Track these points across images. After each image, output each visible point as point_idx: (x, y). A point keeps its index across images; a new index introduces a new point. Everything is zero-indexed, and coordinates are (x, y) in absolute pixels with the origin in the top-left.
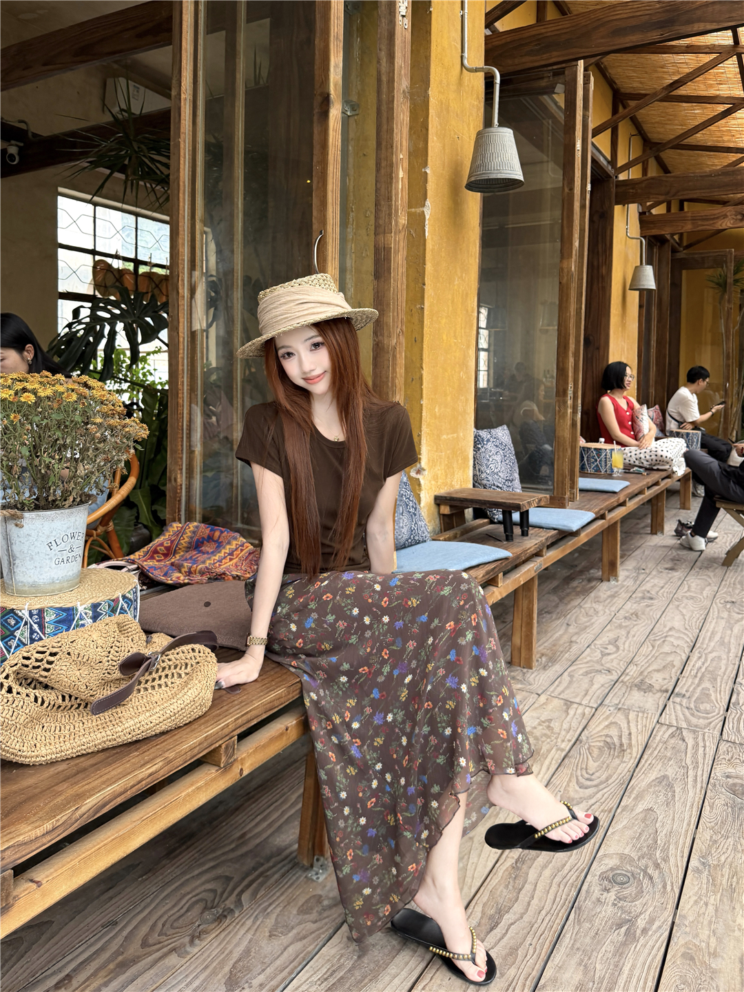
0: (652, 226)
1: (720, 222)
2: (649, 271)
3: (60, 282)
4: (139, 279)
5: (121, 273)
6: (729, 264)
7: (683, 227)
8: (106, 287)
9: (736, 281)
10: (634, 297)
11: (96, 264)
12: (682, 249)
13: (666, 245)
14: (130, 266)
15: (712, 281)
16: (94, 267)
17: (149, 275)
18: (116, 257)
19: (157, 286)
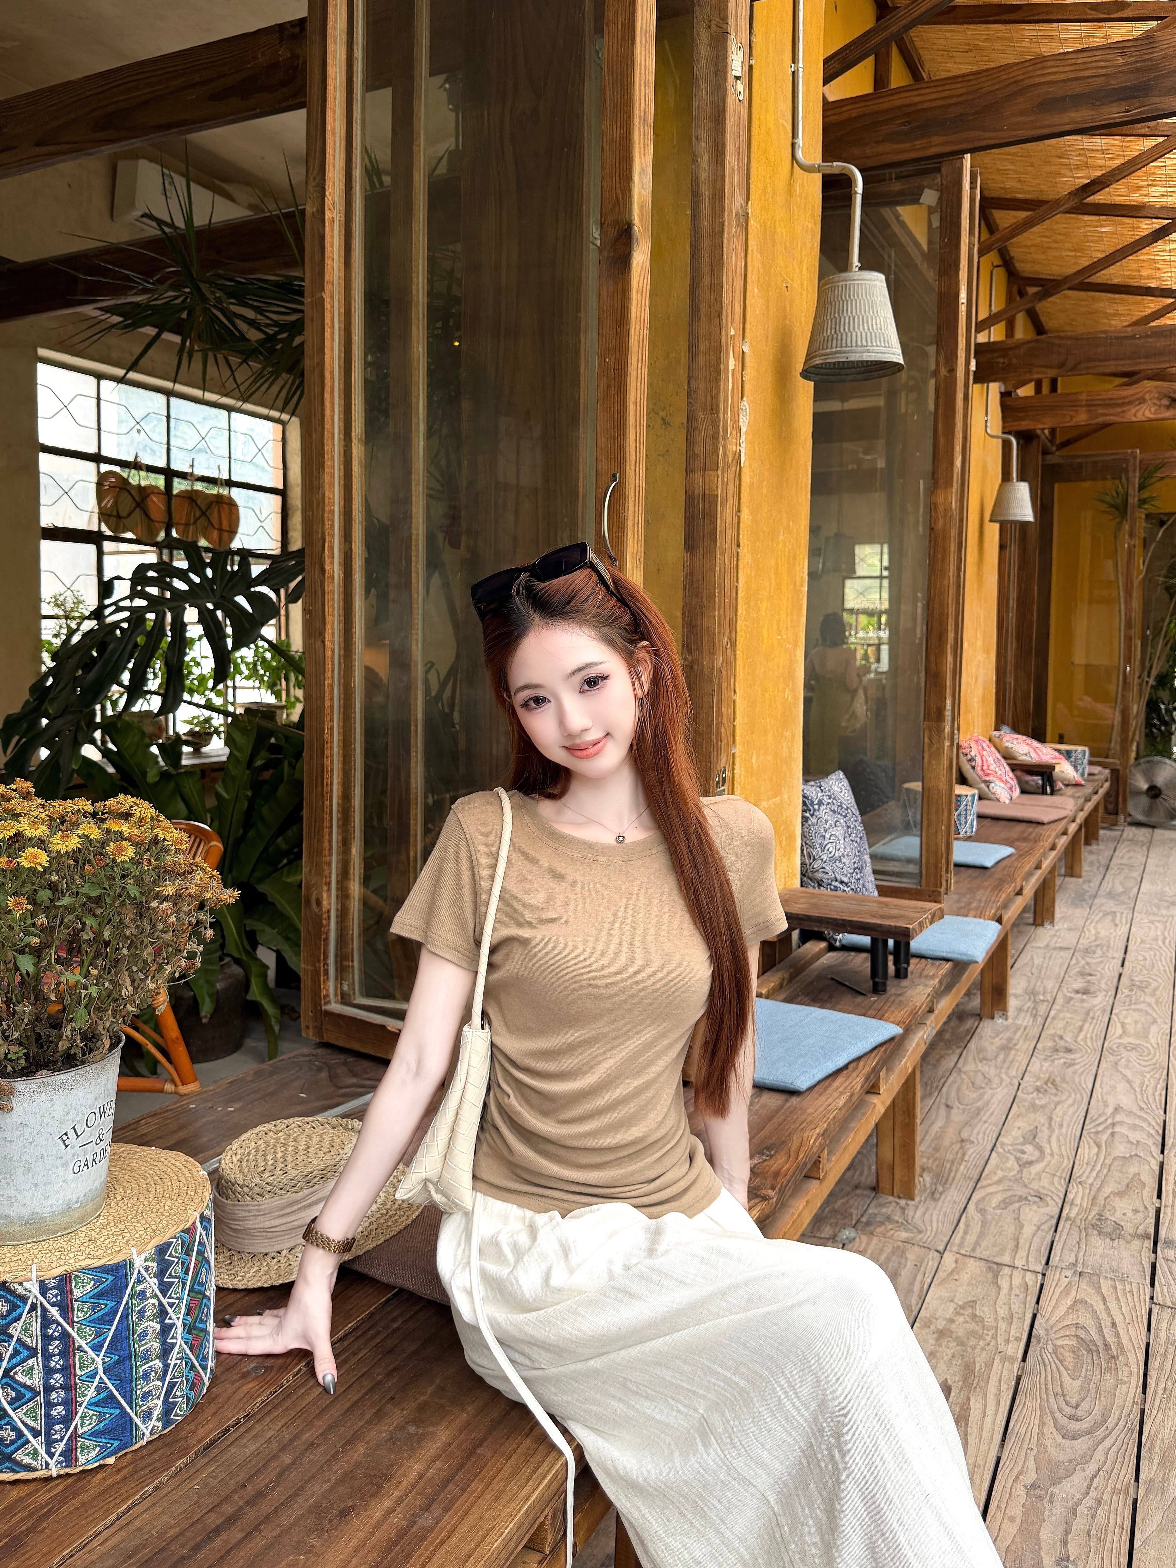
0: (1021, 415)
1: (1133, 411)
2: (1022, 491)
3: (43, 510)
4: (173, 501)
5: (144, 492)
6: (1131, 474)
7: (1072, 417)
8: (119, 517)
9: (1143, 502)
10: (993, 531)
11: (102, 478)
12: (1054, 448)
13: (1035, 443)
14: (159, 481)
15: (1102, 501)
16: (99, 484)
17: (190, 497)
18: (136, 465)
19: (203, 513)
